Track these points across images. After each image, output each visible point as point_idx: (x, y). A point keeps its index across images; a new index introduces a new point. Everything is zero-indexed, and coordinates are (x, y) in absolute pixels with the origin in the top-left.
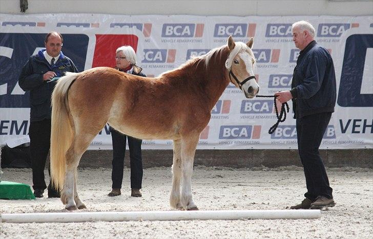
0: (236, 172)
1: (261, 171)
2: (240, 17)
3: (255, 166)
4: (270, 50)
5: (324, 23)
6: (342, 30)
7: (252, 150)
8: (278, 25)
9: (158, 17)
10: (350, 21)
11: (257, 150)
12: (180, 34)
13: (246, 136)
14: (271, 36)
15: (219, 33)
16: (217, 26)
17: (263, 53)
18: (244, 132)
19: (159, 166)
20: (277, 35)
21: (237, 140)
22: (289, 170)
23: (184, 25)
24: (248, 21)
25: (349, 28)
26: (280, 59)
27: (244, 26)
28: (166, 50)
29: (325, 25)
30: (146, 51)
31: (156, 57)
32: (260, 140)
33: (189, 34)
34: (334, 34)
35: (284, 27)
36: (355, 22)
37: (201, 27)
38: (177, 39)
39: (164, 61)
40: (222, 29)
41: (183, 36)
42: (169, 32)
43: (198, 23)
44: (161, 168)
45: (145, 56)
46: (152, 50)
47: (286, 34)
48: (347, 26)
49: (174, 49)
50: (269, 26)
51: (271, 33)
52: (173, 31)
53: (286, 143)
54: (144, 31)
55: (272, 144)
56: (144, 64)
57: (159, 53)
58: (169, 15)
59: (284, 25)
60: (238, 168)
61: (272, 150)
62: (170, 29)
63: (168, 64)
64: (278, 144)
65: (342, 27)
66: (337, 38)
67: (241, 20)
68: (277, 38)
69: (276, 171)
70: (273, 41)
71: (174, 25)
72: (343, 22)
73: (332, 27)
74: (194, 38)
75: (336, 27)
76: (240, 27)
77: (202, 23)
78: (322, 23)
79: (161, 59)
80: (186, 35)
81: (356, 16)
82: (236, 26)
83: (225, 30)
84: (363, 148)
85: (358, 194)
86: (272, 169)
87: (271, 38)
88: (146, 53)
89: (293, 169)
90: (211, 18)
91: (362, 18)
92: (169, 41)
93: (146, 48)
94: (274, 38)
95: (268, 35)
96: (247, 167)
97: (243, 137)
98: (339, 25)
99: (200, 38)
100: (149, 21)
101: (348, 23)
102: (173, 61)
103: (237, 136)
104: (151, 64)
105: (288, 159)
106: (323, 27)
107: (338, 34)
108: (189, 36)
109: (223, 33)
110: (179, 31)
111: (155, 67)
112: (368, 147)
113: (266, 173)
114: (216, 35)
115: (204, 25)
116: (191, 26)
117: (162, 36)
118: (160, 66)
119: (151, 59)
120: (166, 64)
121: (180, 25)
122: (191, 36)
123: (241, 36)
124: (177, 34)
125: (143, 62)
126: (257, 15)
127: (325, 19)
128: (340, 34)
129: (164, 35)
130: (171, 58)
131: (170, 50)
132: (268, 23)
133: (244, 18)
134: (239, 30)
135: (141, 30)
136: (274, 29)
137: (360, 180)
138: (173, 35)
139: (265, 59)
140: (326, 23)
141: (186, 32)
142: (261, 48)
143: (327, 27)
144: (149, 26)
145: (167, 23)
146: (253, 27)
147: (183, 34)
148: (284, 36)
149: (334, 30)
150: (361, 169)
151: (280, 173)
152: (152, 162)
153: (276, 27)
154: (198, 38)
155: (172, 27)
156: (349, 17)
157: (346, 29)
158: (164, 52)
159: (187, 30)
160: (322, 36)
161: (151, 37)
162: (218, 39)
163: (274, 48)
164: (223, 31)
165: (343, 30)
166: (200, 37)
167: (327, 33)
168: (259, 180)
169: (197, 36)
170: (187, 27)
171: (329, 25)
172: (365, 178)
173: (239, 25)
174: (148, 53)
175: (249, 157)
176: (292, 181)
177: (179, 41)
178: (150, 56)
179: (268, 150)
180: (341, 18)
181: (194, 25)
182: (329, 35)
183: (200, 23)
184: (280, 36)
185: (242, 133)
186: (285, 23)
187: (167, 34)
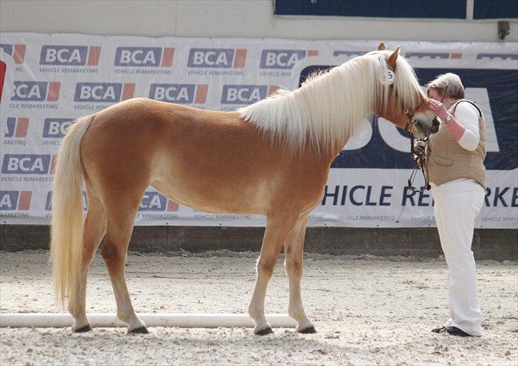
0: (144, 258)
1: (180, 257)
2: (152, 39)
3: (172, 249)
4: (194, 86)
5: (269, 48)
6: (294, 60)
7: (167, 227)
8: (205, 51)
9: (35, 36)
10: (305, 46)
11: (174, 227)
12: (66, 60)
13: (159, 206)
14: (195, 66)
15: (122, 61)
16: (119, 50)
17: (184, 90)
18: (156, 202)
19: (34, 248)
20: (204, 65)
21: (145, 213)
22: (219, 255)
23: (72, 48)
24: (164, 43)
25: (304, 56)
26: (208, 98)
27: (157, 51)
28: (46, 83)
29: (272, 51)
30: (17, 83)
31: (32, 93)
32: (179, 213)
33: (79, 60)
34: (284, 64)
35: (214, 53)
36: (313, 48)
37: (96, 52)
38: (62, 67)
39: (42, 98)
40: (126, 54)
41: (71, 64)
42: (51, 58)
43: (93, 45)
44: (37, 251)
45: (15, 91)
46: (26, 83)
47: (217, 63)
48: (302, 54)
49: (57, 81)
50: (193, 51)
51: (195, 62)
52: (56, 55)
53: (214, 217)
54: (14, 54)
55: (196, 218)
56: (14, 102)
57: (36, 87)
58: (50, 33)
59: (213, 50)
60: (146, 252)
61: (194, 227)
62: (52, 53)
63: (49, 103)
64: (204, 218)
65: (295, 55)
66: (287, 71)
67: (153, 43)
68: (204, 69)
69: (201, 257)
70: (198, 73)
71: (58, 48)
72: (297, 49)
73: (280, 55)
74: (86, 67)
75: (286, 55)
76: (151, 53)
77: (99, 45)
78: (266, 48)
79: (39, 96)
80: (75, 63)
81: (315, 40)
82: (146, 50)
83: (131, 57)
84: (323, 225)
85: (327, 291)
86: (194, 255)
87: (196, 69)
88: (17, 87)
89: (224, 255)
90: (111, 38)
91: (323, 43)
92: (50, 70)
93: (17, 80)
94: (200, 69)
95: (191, 64)
96: (160, 251)
97: (155, 208)
98: (290, 53)
99: (95, 67)
100: (23, 42)
101: (303, 49)
102: (56, 99)
103: (146, 206)
104: (24, 103)
105: (218, 241)
106: (269, 55)
107: (289, 64)
108: (79, 64)
109: (128, 61)
110: (65, 56)
111: (30, 106)
112: (330, 225)
113: (187, 260)
114: (117, 63)
115: (100, 48)
116: (83, 49)
117: (41, 63)
118: (37, 106)
119: (25, 96)
120: (45, 102)
121: (66, 47)
122: (83, 63)
123: (152, 65)
124: (62, 61)
125: (12, 99)
126: (176, 36)
127: (271, 44)
128: (292, 65)
129: (43, 61)
130: (53, 95)
131: (51, 83)
132: (192, 47)
133: (157, 40)
134: (150, 57)
135: (11, 55)
136: (199, 55)
137: (323, 271)
138: (57, 62)
139: (187, 98)
140: (274, 48)
141: (75, 58)
142: (181, 82)
143: (274, 55)
144: (21, 49)
145: (47, 44)
146: (170, 52)
147: (70, 60)
148: (214, 66)
149: (284, 60)
150: (319, 255)
151: (208, 260)
152: (24, 243)
153: (202, 54)
154: (92, 67)
155: (55, 51)
156: (305, 42)
157: (299, 59)
158: (43, 86)
159: (76, 55)
160: (267, 67)
161: (25, 65)
162: (121, 68)
163: (199, 83)
164: (128, 57)
165: (297, 59)
166: (94, 65)
167: (273, 63)
168: (182, 270)
169: (90, 64)
170: (76, 51)
171: (277, 52)
172: (328, 268)
173: (150, 49)
174: (20, 87)
175: (163, 237)
176: (227, 271)
177: (64, 71)
178: (22, 91)
179: (189, 228)
180: (293, 42)
181: (87, 47)
182: (276, 66)
183: (95, 45)
184: (208, 66)
185: (153, 203)
186: (215, 47)
187: (48, 60)
